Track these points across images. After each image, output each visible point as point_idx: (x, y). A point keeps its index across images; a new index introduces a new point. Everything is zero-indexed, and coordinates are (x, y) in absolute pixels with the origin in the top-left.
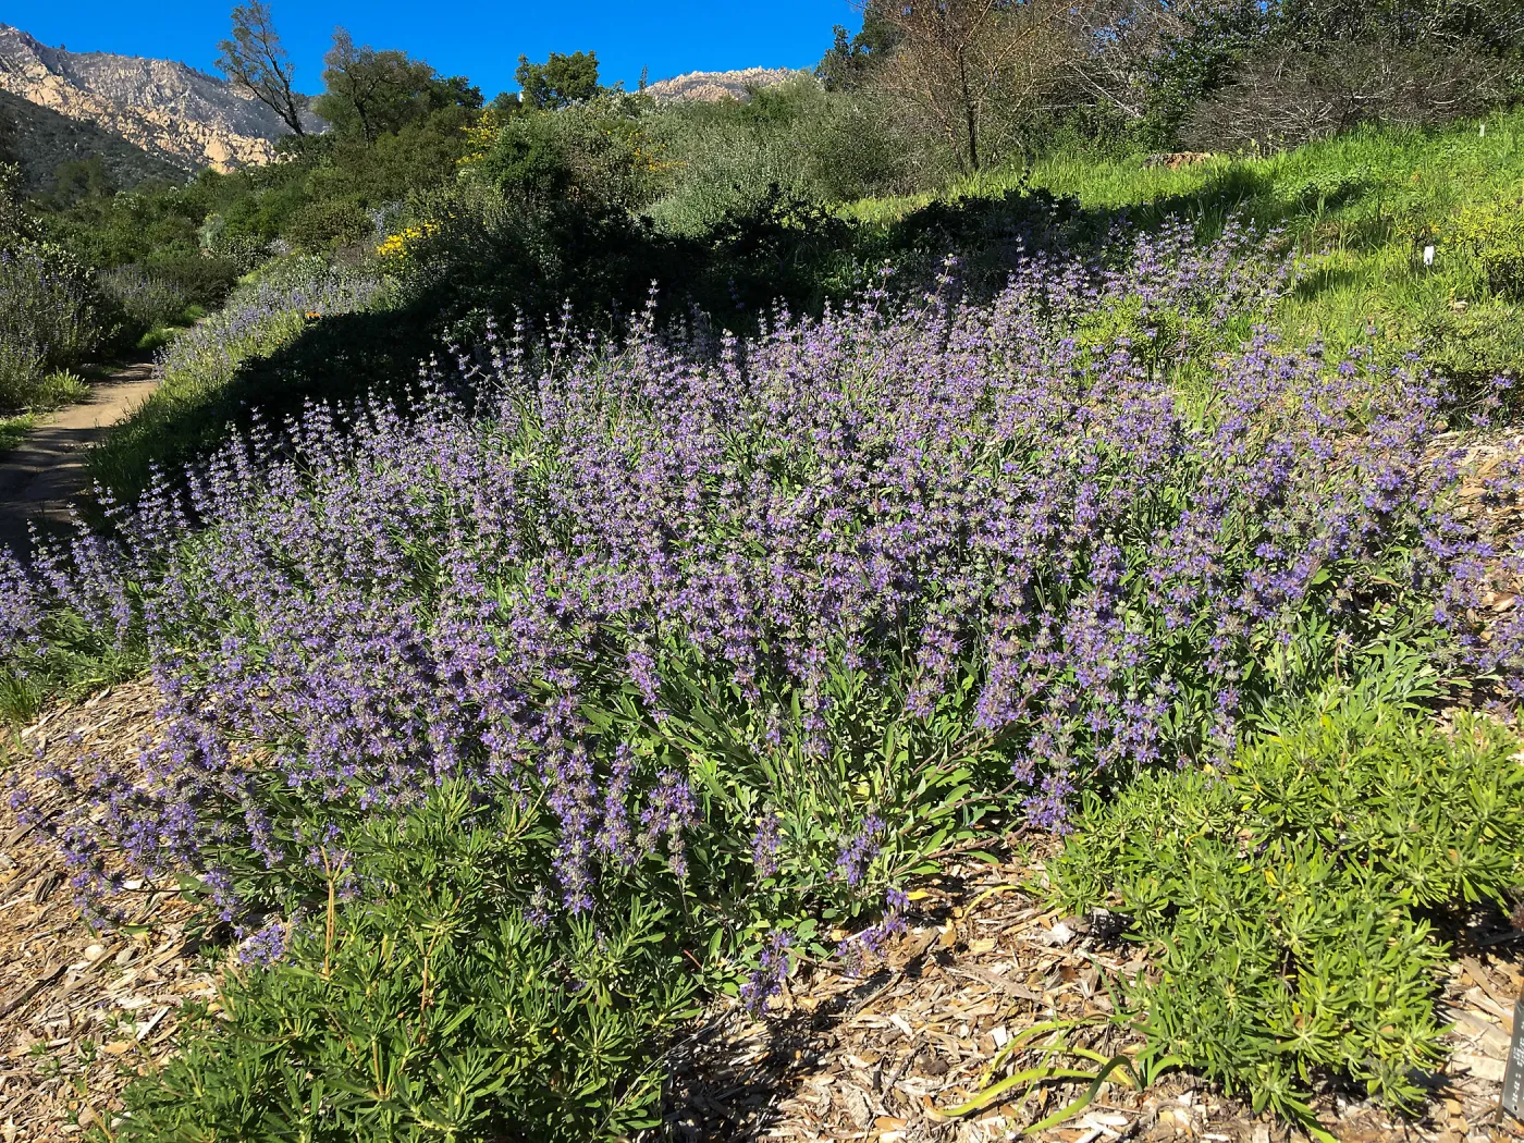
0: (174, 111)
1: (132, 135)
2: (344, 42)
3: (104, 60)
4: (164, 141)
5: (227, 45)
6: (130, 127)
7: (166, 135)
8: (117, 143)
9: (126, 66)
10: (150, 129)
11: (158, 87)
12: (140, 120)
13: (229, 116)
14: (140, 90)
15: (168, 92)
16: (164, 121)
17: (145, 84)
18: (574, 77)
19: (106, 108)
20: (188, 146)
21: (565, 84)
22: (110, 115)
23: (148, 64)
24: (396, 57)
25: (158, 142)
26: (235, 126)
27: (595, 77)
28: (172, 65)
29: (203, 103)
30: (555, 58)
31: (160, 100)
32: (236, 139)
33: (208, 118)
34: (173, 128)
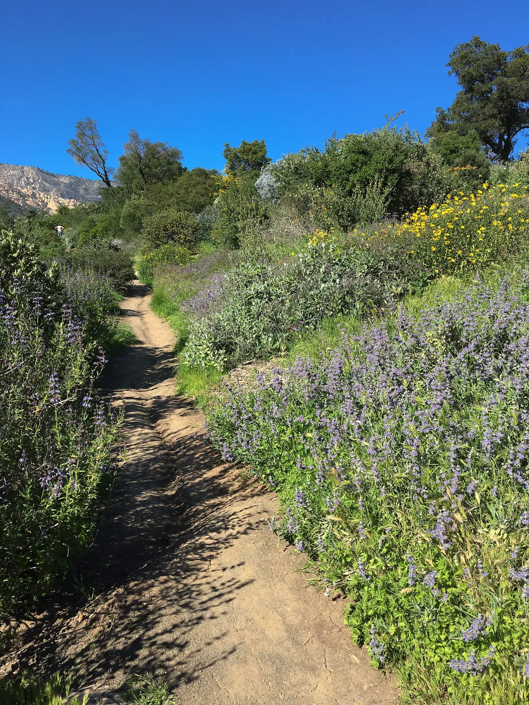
0: (34, 188)
1: (16, 199)
2: (135, 137)
3: (4, 167)
4: (30, 202)
5: (73, 142)
6: (15, 196)
7: (31, 199)
8: (9, 202)
9: (14, 169)
10: (23, 196)
11: (27, 178)
12: (19, 193)
13: (58, 190)
14: (19, 179)
15: (31, 180)
16: (30, 193)
17: (22, 177)
18: (255, 153)
19: (4, 188)
20: (40, 203)
21: (250, 157)
22: (6, 191)
23: (23, 168)
24: (161, 145)
25: (27, 202)
26: (61, 194)
27: (266, 152)
28: (33, 168)
29: (47, 184)
30: (245, 144)
31: (28, 184)
32: (61, 200)
33: (49, 191)
34: (34, 196)
